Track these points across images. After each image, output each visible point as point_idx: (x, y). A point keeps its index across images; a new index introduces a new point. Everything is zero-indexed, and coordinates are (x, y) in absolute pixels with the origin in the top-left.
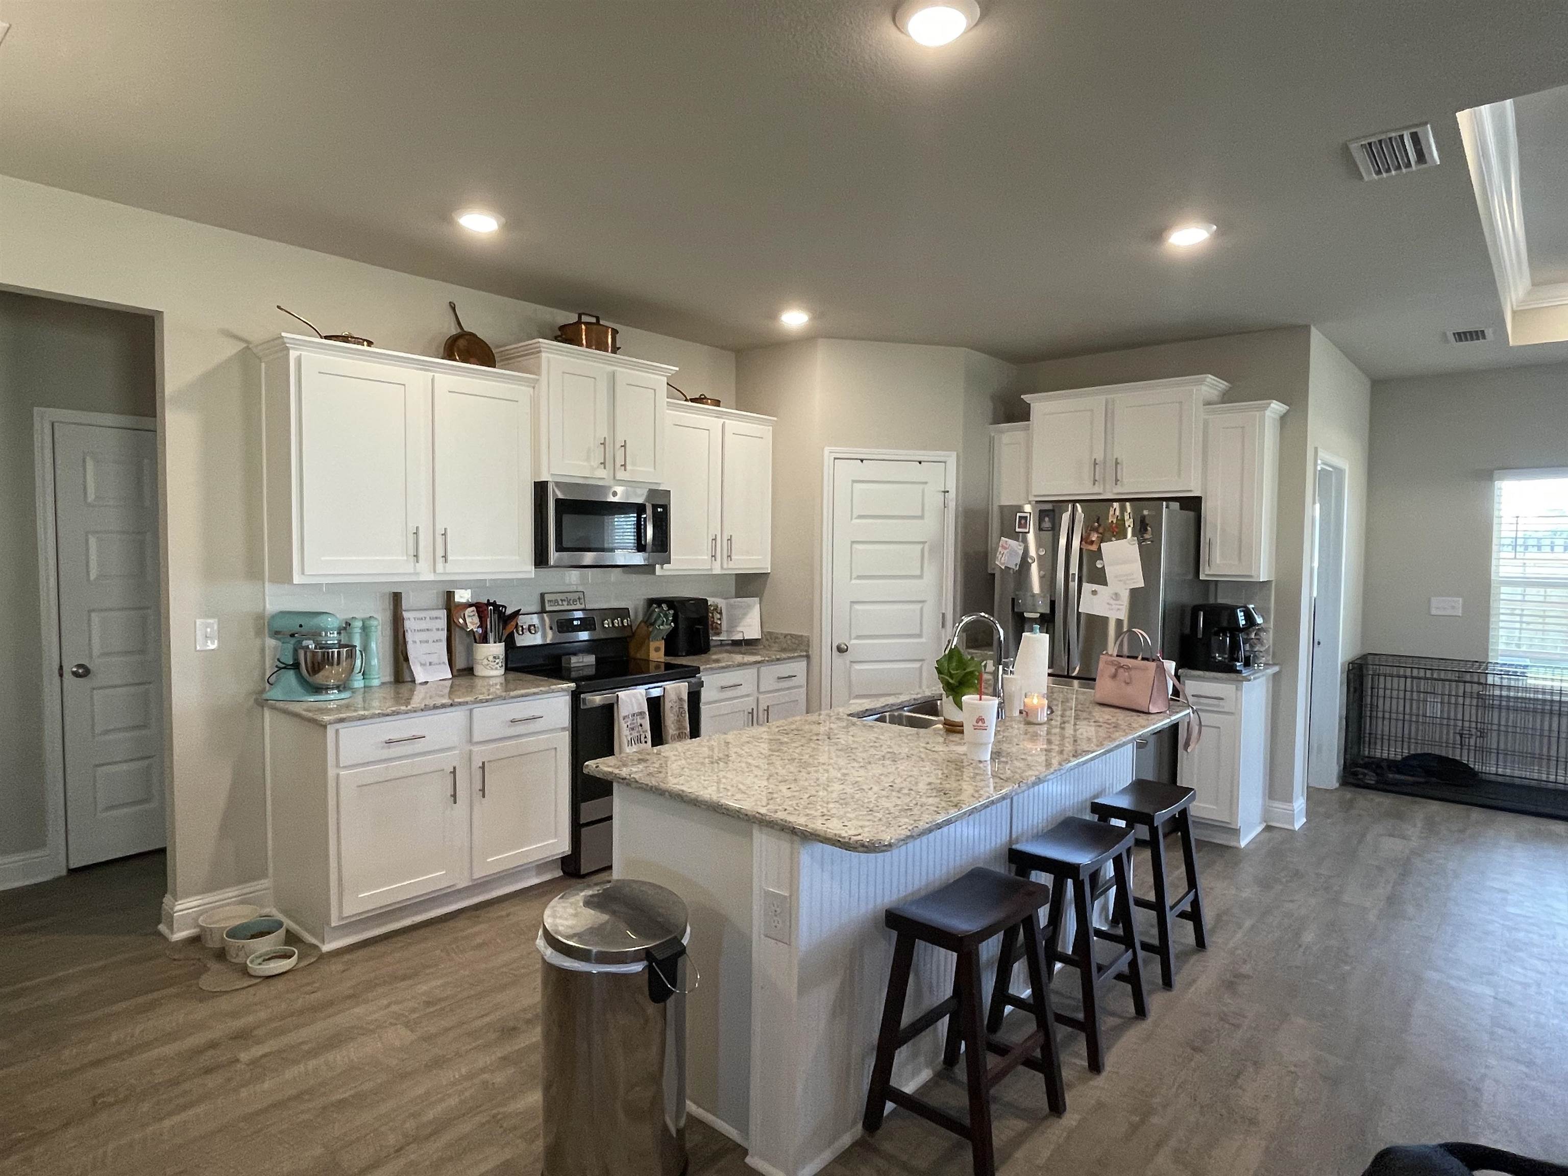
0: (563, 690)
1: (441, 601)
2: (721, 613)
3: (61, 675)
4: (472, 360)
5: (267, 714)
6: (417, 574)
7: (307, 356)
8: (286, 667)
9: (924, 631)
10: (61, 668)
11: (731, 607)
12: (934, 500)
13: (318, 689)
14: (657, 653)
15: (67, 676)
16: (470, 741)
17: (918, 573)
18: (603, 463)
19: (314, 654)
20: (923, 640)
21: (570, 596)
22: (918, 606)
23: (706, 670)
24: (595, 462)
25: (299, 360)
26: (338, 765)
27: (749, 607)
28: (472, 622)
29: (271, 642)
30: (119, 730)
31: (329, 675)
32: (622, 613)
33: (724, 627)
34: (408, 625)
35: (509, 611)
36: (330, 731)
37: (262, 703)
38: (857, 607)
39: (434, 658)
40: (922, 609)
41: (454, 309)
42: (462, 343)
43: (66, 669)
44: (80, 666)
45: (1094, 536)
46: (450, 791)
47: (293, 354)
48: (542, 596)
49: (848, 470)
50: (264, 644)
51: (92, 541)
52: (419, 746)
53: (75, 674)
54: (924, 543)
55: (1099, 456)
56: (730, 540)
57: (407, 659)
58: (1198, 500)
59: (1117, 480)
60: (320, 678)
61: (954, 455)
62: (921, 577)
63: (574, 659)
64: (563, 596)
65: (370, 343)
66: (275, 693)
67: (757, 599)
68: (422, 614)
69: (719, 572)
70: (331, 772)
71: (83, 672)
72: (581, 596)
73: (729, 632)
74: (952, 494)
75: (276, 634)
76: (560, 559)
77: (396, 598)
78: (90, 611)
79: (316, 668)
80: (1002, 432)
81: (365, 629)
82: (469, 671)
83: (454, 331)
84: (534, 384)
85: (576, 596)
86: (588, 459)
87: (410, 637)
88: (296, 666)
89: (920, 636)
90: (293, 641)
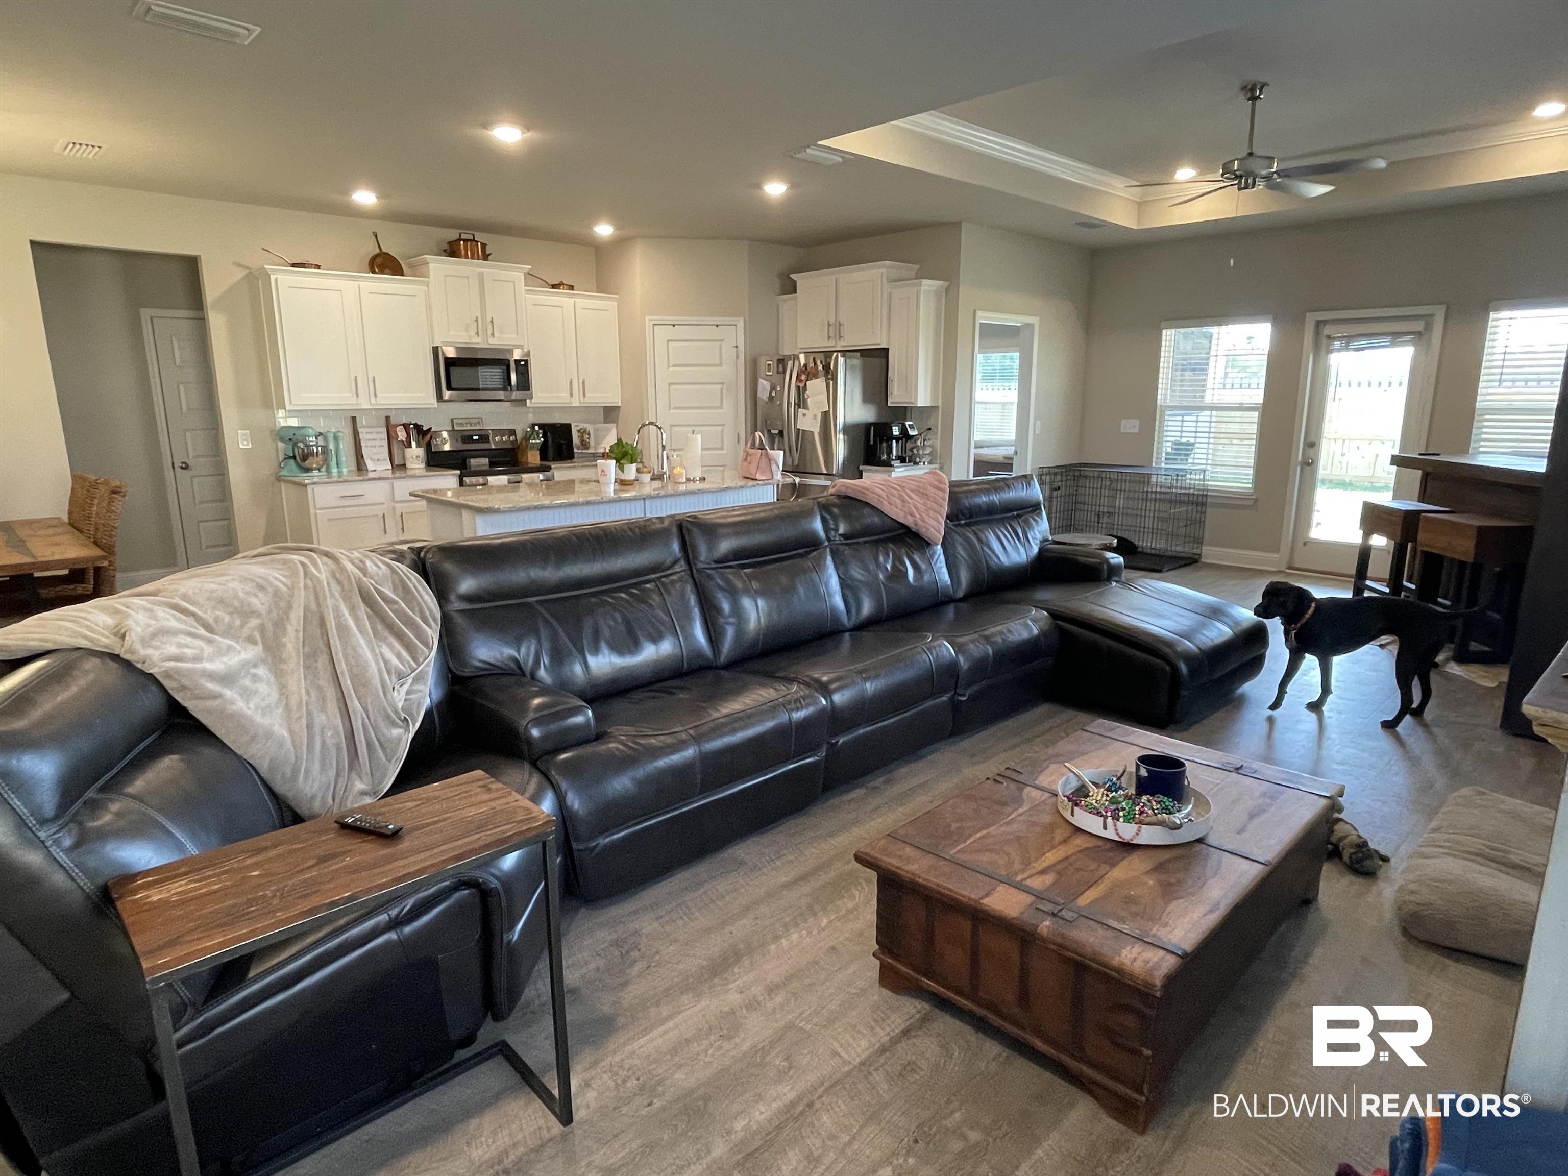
0: (454, 475)
1: (383, 422)
2: (589, 434)
3: (174, 468)
4: (387, 270)
5: (282, 484)
6: (360, 405)
7: (280, 277)
8: (290, 458)
9: (725, 443)
10: (173, 464)
11: (596, 430)
12: (728, 352)
13: (308, 470)
14: (534, 458)
15: (177, 469)
16: (393, 500)
17: (719, 405)
18: (477, 333)
19: (303, 450)
20: (724, 452)
21: (472, 421)
22: (720, 428)
23: (555, 468)
24: (473, 333)
25: (276, 280)
26: (316, 508)
27: (609, 430)
28: (402, 435)
29: (281, 445)
30: (207, 502)
31: (312, 462)
32: (512, 432)
33: (592, 443)
34: (361, 436)
35: (425, 428)
36: (309, 489)
37: (279, 479)
38: (676, 429)
39: (380, 457)
40: (722, 431)
41: (376, 236)
42: (379, 260)
43: (176, 466)
44: (183, 463)
45: (803, 377)
46: (383, 528)
47: (273, 278)
48: (452, 420)
49: (662, 333)
50: (277, 446)
51: (182, 388)
52: (361, 501)
53: (182, 468)
54: (723, 383)
55: (832, 321)
56: (583, 383)
57: (362, 457)
58: (886, 350)
59: (840, 337)
60: (307, 464)
61: (742, 320)
62: (721, 407)
63: (472, 461)
64: (467, 421)
65: (318, 267)
66: (284, 473)
67: (614, 425)
68: (370, 430)
69: (578, 405)
70: (312, 511)
71: (186, 467)
72: (480, 421)
73: (596, 448)
74: (742, 348)
75: (282, 439)
76: (451, 396)
77: (354, 419)
78: (185, 431)
79: (305, 458)
80: (784, 301)
81: (336, 438)
82: (403, 466)
83: (377, 251)
84: (427, 284)
85: (476, 421)
86: (467, 331)
87: (363, 444)
88: (294, 457)
89: (722, 449)
90: (292, 443)
